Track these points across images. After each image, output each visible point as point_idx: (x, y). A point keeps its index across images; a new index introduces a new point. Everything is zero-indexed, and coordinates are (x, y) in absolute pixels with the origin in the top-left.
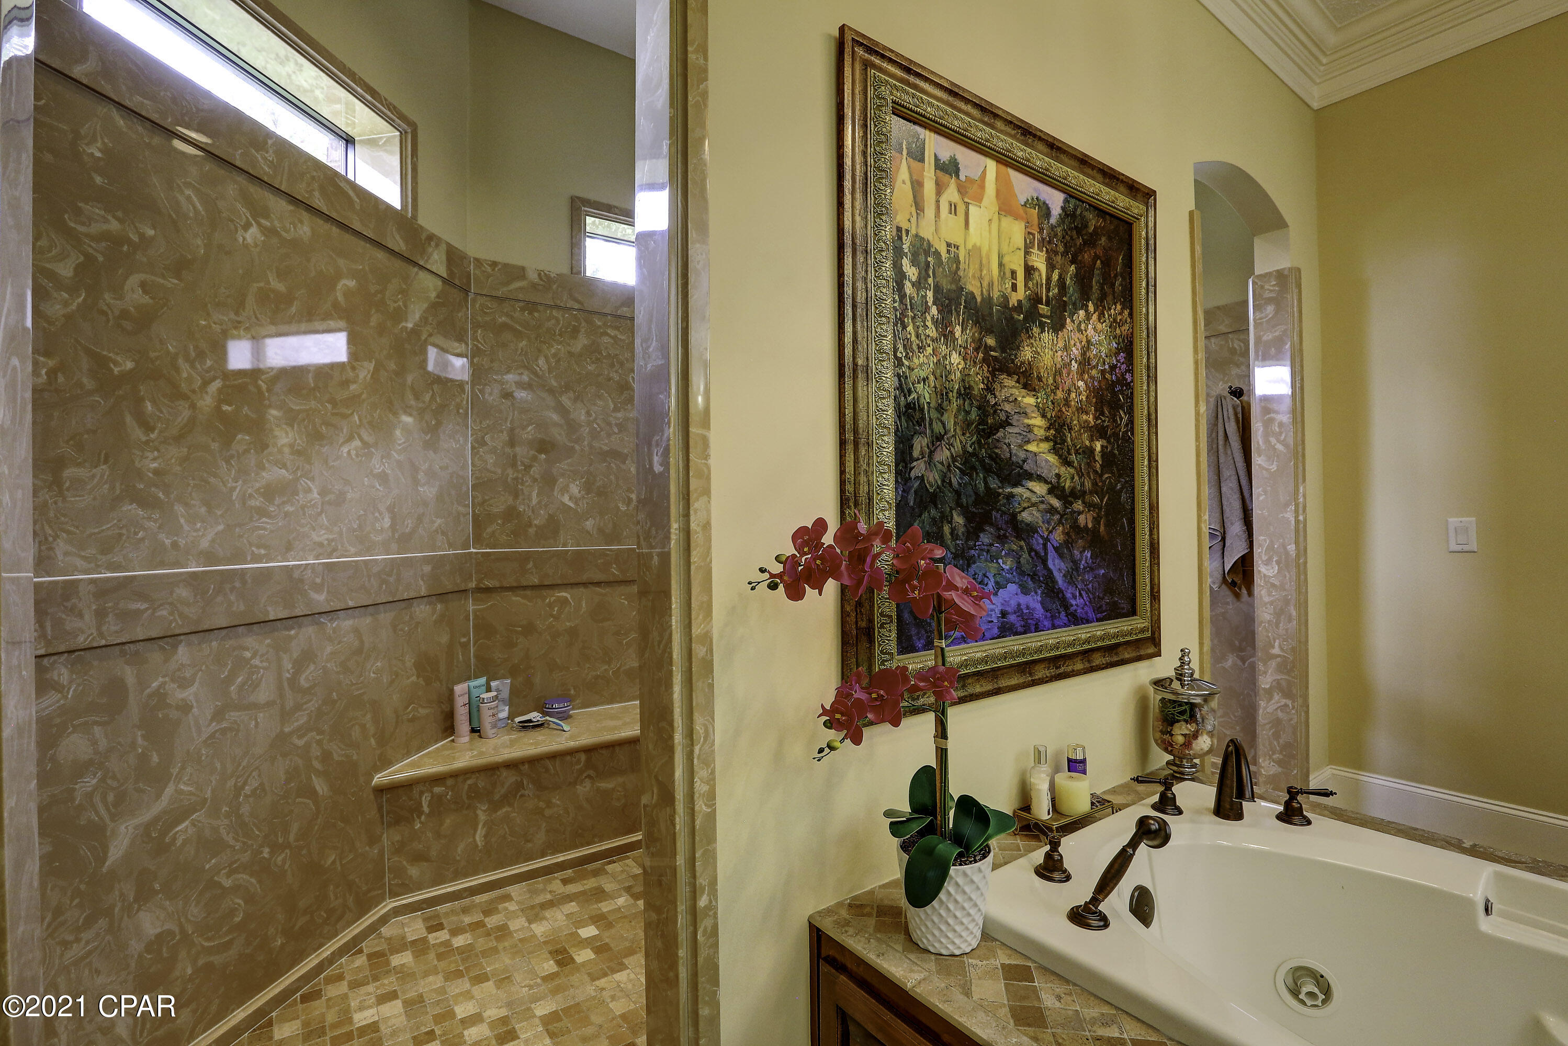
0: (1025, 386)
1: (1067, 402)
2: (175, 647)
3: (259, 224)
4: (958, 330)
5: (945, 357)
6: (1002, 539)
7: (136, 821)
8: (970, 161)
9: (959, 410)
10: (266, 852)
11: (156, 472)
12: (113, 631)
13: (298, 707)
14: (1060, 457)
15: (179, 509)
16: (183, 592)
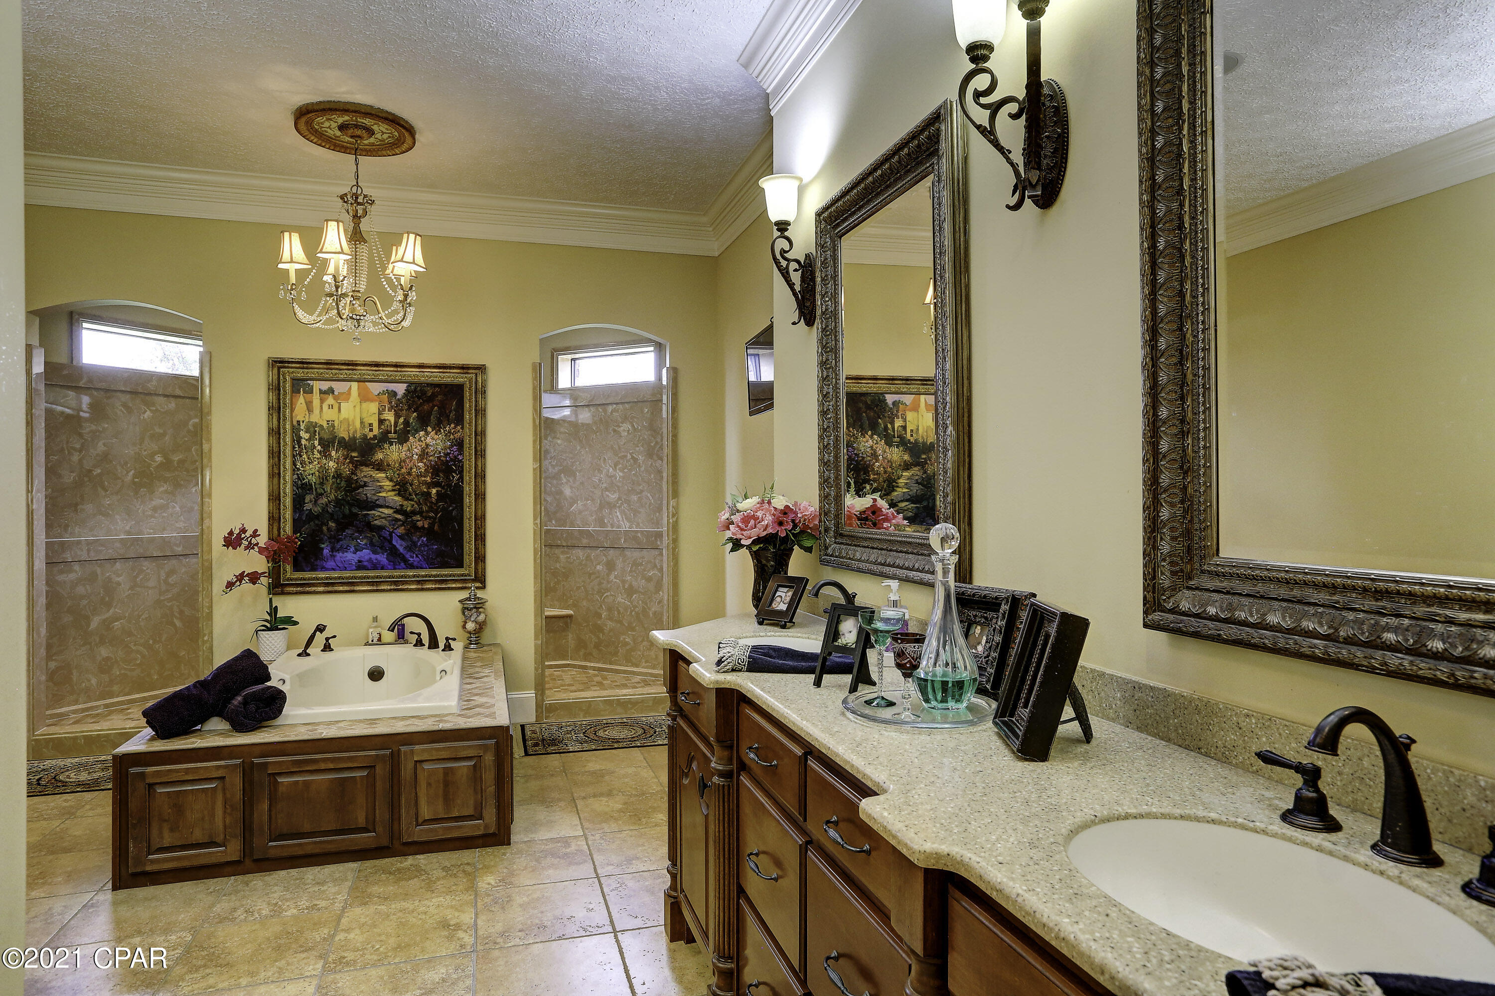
0: (377, 470)
1: (409, 474)
2: (115, 563)
3: (150, 410)
4: (333, 453)
5: (325, 464)
6: (360, 532)
7: (100, 618)
8: (339, 387)
9: (333, 483)
10: (151, 642)
11: (109, 505)
12: (93, 556)
13: (167, 591)
14: (403, 497)
15: (117, 517)
16: (118, 545)
